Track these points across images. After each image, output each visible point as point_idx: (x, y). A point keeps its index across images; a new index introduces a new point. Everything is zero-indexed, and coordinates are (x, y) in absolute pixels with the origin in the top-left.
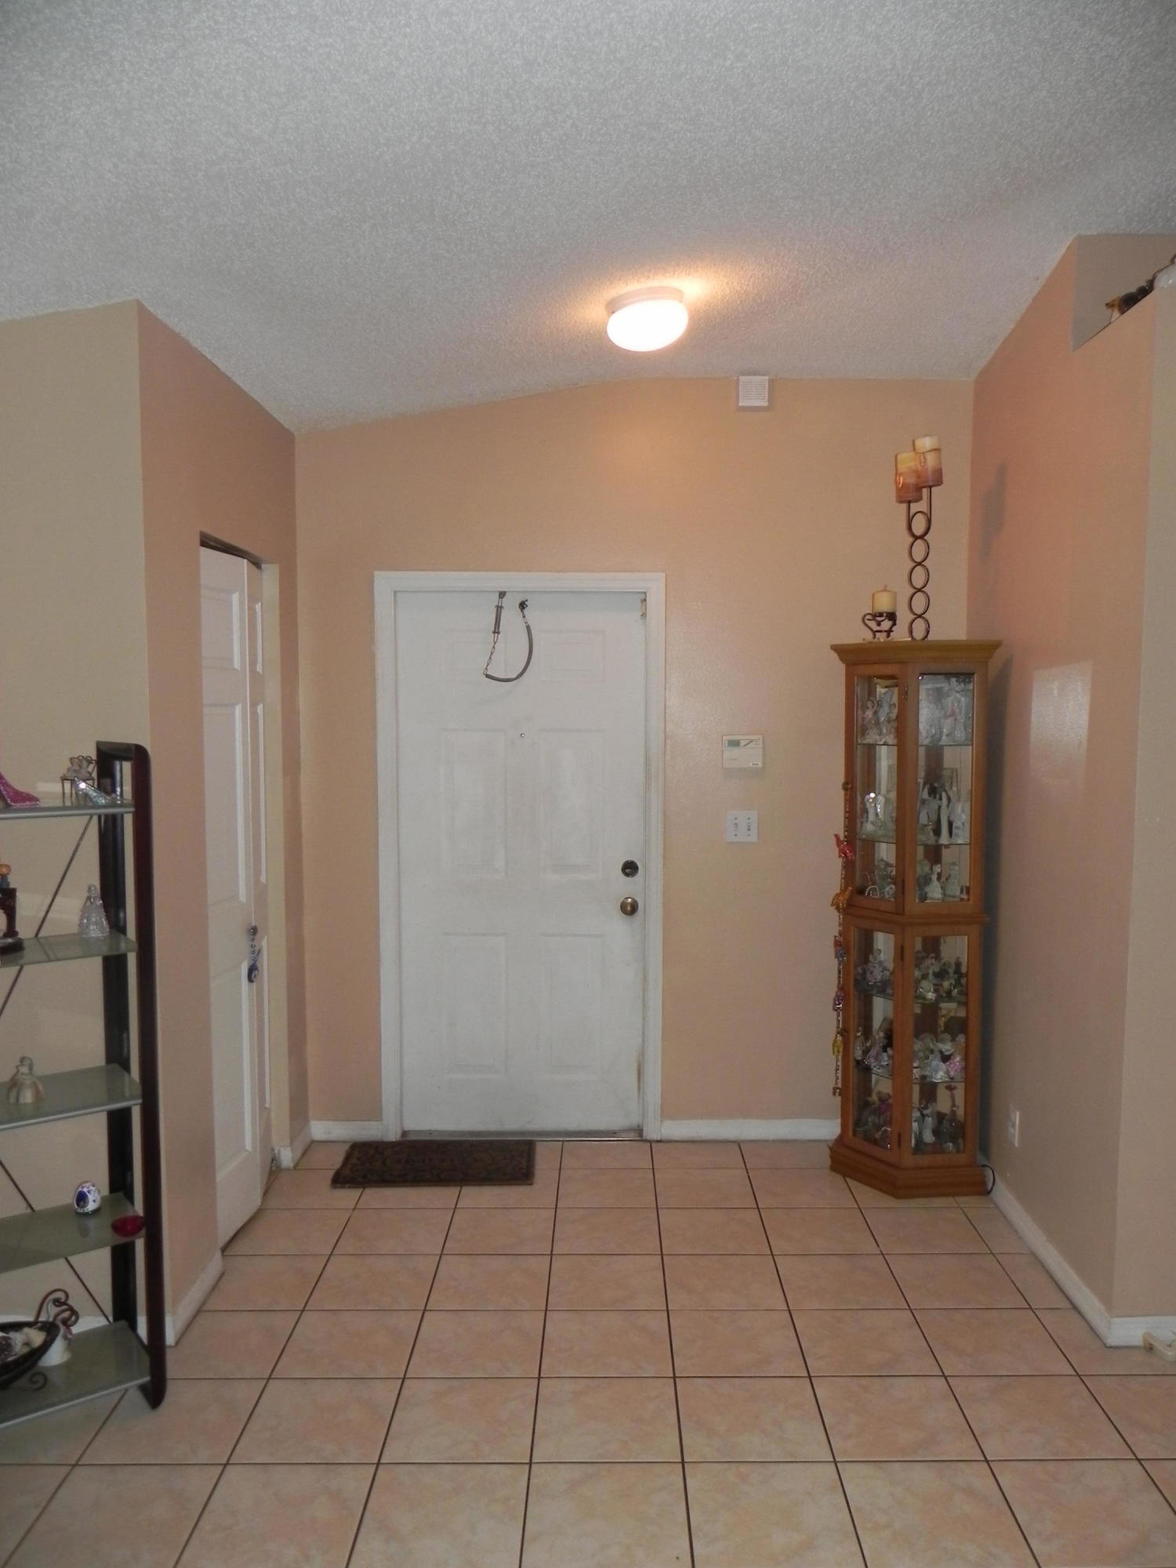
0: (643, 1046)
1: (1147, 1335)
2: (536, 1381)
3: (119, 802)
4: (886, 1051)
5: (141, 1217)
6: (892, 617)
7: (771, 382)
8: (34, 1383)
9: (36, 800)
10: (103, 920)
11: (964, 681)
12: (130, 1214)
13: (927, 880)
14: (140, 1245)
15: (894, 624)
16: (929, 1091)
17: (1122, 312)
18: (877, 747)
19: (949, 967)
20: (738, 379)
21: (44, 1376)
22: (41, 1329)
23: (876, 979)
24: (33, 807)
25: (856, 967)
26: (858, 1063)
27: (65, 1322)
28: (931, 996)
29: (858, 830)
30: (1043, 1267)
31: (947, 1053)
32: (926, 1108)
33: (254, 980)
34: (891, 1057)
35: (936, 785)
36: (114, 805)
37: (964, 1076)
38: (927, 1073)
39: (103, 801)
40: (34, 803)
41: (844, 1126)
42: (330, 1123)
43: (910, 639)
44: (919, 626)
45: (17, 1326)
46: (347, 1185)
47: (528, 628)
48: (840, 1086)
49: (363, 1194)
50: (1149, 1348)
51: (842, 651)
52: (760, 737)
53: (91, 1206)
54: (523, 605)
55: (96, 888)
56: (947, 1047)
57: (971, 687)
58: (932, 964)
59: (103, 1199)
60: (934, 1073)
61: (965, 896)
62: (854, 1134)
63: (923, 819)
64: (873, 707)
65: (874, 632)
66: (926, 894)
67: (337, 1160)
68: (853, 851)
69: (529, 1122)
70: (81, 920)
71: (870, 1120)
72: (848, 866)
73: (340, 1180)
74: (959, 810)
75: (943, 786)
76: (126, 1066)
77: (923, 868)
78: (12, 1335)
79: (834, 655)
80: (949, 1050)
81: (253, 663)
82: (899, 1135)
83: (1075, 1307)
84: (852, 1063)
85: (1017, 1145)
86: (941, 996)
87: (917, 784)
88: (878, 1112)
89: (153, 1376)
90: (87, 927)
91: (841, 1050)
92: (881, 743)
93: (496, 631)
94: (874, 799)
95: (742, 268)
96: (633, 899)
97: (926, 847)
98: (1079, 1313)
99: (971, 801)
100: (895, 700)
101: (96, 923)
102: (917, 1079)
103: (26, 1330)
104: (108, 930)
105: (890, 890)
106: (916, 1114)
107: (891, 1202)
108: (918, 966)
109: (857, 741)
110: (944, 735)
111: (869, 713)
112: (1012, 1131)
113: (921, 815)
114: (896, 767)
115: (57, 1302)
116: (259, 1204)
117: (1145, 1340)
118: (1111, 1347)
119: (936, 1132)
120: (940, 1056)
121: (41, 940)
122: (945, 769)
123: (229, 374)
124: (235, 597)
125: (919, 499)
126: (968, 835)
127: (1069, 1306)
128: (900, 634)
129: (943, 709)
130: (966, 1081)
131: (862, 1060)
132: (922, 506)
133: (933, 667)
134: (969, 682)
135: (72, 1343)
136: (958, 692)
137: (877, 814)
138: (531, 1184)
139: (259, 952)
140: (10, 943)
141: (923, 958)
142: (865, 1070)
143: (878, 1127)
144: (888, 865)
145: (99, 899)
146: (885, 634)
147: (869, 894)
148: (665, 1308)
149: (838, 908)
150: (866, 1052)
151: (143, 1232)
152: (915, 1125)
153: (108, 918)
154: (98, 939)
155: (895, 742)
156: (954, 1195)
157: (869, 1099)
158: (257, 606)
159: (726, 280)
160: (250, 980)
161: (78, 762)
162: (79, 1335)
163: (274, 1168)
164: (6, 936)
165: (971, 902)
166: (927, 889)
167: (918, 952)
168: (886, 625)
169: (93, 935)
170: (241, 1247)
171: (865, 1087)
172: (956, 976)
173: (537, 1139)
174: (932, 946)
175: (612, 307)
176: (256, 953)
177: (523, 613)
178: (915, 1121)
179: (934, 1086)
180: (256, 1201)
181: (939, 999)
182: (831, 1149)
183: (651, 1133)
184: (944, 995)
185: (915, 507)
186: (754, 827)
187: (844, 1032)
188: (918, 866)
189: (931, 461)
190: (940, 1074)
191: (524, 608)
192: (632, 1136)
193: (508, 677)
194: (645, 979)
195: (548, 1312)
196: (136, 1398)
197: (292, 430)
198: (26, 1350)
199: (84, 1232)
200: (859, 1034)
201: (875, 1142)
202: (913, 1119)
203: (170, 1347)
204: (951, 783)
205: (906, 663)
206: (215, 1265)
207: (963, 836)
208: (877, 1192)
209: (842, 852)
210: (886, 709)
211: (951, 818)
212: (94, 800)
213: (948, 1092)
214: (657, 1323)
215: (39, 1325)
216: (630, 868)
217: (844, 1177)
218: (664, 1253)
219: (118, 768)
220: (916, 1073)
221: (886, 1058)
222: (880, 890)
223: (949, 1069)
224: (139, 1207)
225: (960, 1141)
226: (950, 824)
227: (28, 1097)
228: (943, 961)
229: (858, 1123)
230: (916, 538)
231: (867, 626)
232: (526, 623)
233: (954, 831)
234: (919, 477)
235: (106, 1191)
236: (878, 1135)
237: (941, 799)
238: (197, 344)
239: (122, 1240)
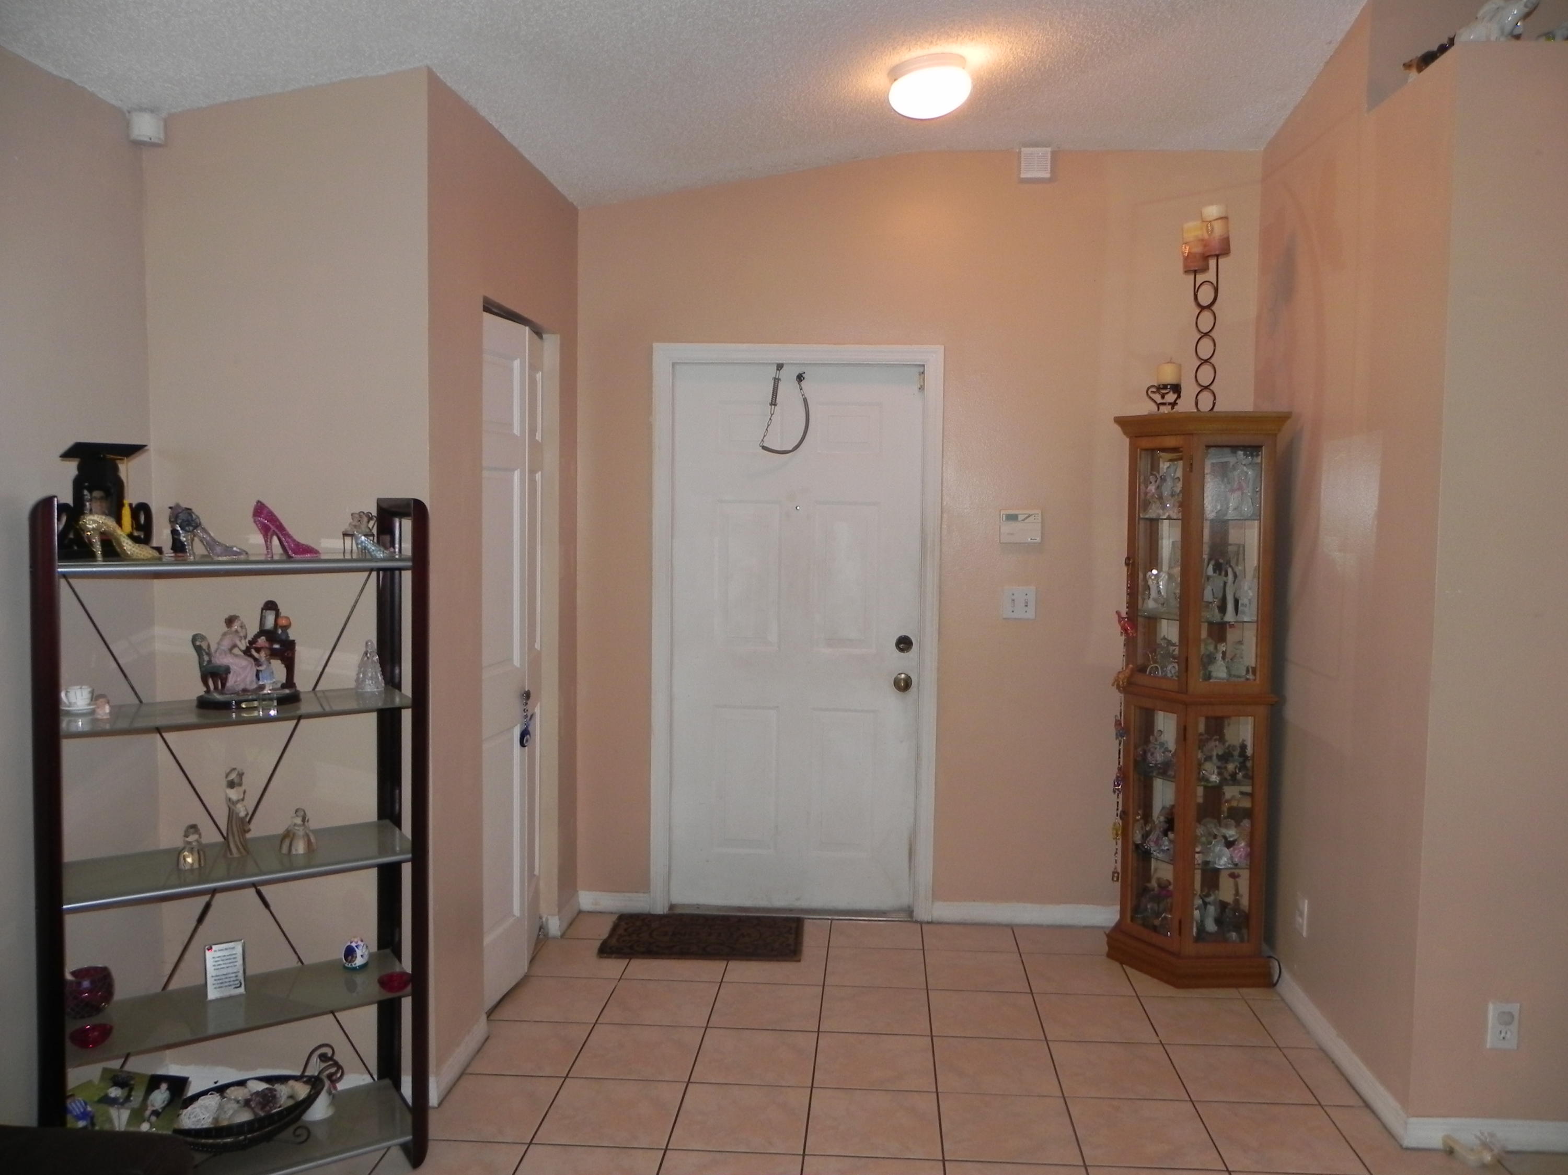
0: (915, 825)
1: (1447, 1138)
2: (801, 1158)
3: (397, 557)
4: (1166, 835)
5: (407, 974)
6: (1176, 388)
7: (1054, 154)
8: (298, 1136)
9: (316, 552)
10: (379, 675)
11: (1252, 456)
12: (398, 969)
13: (1211, 659)
14: (407, 1004)
15: (1179, 397)
16: (1211, 877)
17: (1420, 70)
18: (1160, 520)
19: (1234, 750)
20: (1020, 152)
21: (307, 1129)
22: (306, 1083)
23: (1157, 761)
24: (315, 559)
25: (1136, 748)
26: (1137, 847)
27: (330, 1077)
28: (1215, 778)
29: (1140, 607)
30: (1333, 1062)
31: (1231, 839)
32: (1208, 895)
33: (526, 744)
34: (1170, 841)
35: (1221, 561)
36: (392, 559)
37: (1248, 863)
38: (1209, 859)
39: (382, 555)
40: (315, 555)
41: (1123, 912)
42: (598, 893)
43: (1196, 410)
44: (1206, 398)
45: (283, 1079)
46: (613, 956)
47: (805, 400)
48: (1119, 870)
49: (630, 963)
50: (1450, 1152)
51: (1124, 423)
52: (1038, 511)
53: (359, 961)
54: (800, 378)
55: (372, 643)
56: (1231, 833)
57: (1258, 460)
58: (1216, 746)
59: (371, 955)
60: (1217, 859)
61: (1250, 676)
62: (1132, 919)
63: (1208, 596)
64: (1156, 481)
65: (1159, 405)
66: (1210, 672)
67: (604, 931)
68: (1134, 626)
69: (798, 899)
70: (358, 674)
71: (1149, 907)
72: (1130, 643)
73: (606, 950)
74: (1246, 588)
75: (1228, 562)
76: (398, 822)
77: (1207, 647)
78: (278, 1087)
79: (1117, 429)
80: (1233, 836)
81: (533, 431)
82: (1180, 922)
83: (1367, 1105)
84: (1131, 847)
85: (1305, 934)
86: (1226, 779)
87: (1202, 560)
88: (1158, 899)
89: (414, 1135)
90: (364, 681)
91: (1120, 833)
92: (1165, 517)
93: (773, 403)
94: (1156, 575)
95: (1026, 33)
96: (907, 675)
97: (1211, 624)
98: (1373, 1112)
99: (1259, 578)
100: (1179, 473)
101: (371, 678)
102: (1199, 864)
103: (291, 1083)
104: (383, 685)
105: (1172, 669)
106: (1198, 902)
107: (1170, 991)
108: (1201, 747)
109: (1139, 516)
110: (1231, 509)
111: (1152, 488)
112: (1301, 920)
113: (1205, 592)
114: (1180, 542)
115: (323, 1057)
116: (526, 971)
117: (1445, 1143)
118: (1407, 1149)
119: (1218, 921)
120: (1223, 841)
121: (319, 695)
122: (1231, 544)
123: (515, 144)
124: (517, 364)
125: (1205, 269)
126: (1255, 613)
127: (1361, 1104)
128: (1186, 405)
129: (1229, 483)
130: (1252, 868)
131: (1142, 844)
132: (1210, 276)
133: (1220, 439)
134: (1257, 455)
135: (335, 1098)
136: (1245, 465)
137: (1159, 592)
138: (799, 961)
139: (532, 716)
140: (287, 694)
141: (1208, 740)
142: (1144, 855)
143: (1158, 915)
144: (1169, 643)
145: (375, 654)
146: (1170, 407)
147: (1150, 673)
148: (935, 1090)
149: (1118, 687)
150: (1145, 836)
151: (409, 989)
152: (1197, 913)
153: (383, 673)
154: (373, 693)
155: (1180, 516)
156: (1237, 986)
157: (1148, 885)
158: (537, 375)
159: (1010, 46)
160: (522, 744)
161: (360, 517)
162: (343, 1091)
163: (541, 937)
164: (284, 686)
165: (1258, 681)
166: (1211, 668)
167: (1201, 734)
168: (1171, 397)
169: (369, 690)
170: (507, 1012)
171: (1144, 872)
172: (1241, 759)
173: (806, 916)
174: (1216, 727)
175: (895, 74)
176: (529, 718)
177: (800, 386)
178: (1196, 909)
179: (1217, 871)
180: (523, 967)
181: (1224, 781)
182: (1108, 936)
183: (922, 914)
184: (1229, 778)
185: (1201, 278)
186: (1032, 604)
187: (1124, 815)
188: (1202, 646)
189: (1218, 228)
190: (1223, 859)
191: (801, 381)
192: (903, 917)
193: (784, 449)
194: (918, 756)
195: (814, 1089)
196: (397, 1156)
197: (575, 203)
198: (290, 1102)
199: (351, 986)
200: (1139, 817)
201: (1155, 929)
202: (1195, 907)
203: (434, 1108)
204: (1238, 560)
205: (1192, 434)
206: (480, 1028)
207: (1250, 613)
208: (1156, 981)
209: (1125, 630)
210: (1169, 483)
211: (1237, 596)
212: (373, 553)
213: (1231, 880)
214: (927, 1104)
215: (305, 1079)
216: (904, 644)
217: (1122, 963)
218: (933, 1034)
219: (397, 525)
220: (1199, 858)
221: (1167, 843)
222: (1162, 668)
223: (1234, 855)
224: (407, 964)
225: (1244, 931)
226: (1236, 602)
227: (300, 848)
228: (1227, 744)
229: (1136, 910)
230: (1202, 308)
231: (1150, 398)
232: (803, 395)
233: (1240, 608)
234: (1205, 246)
235: (374, 948)
236: (1157, 922)
237: (1226, 575)
238: (484, 112)
239: (389, 995)
